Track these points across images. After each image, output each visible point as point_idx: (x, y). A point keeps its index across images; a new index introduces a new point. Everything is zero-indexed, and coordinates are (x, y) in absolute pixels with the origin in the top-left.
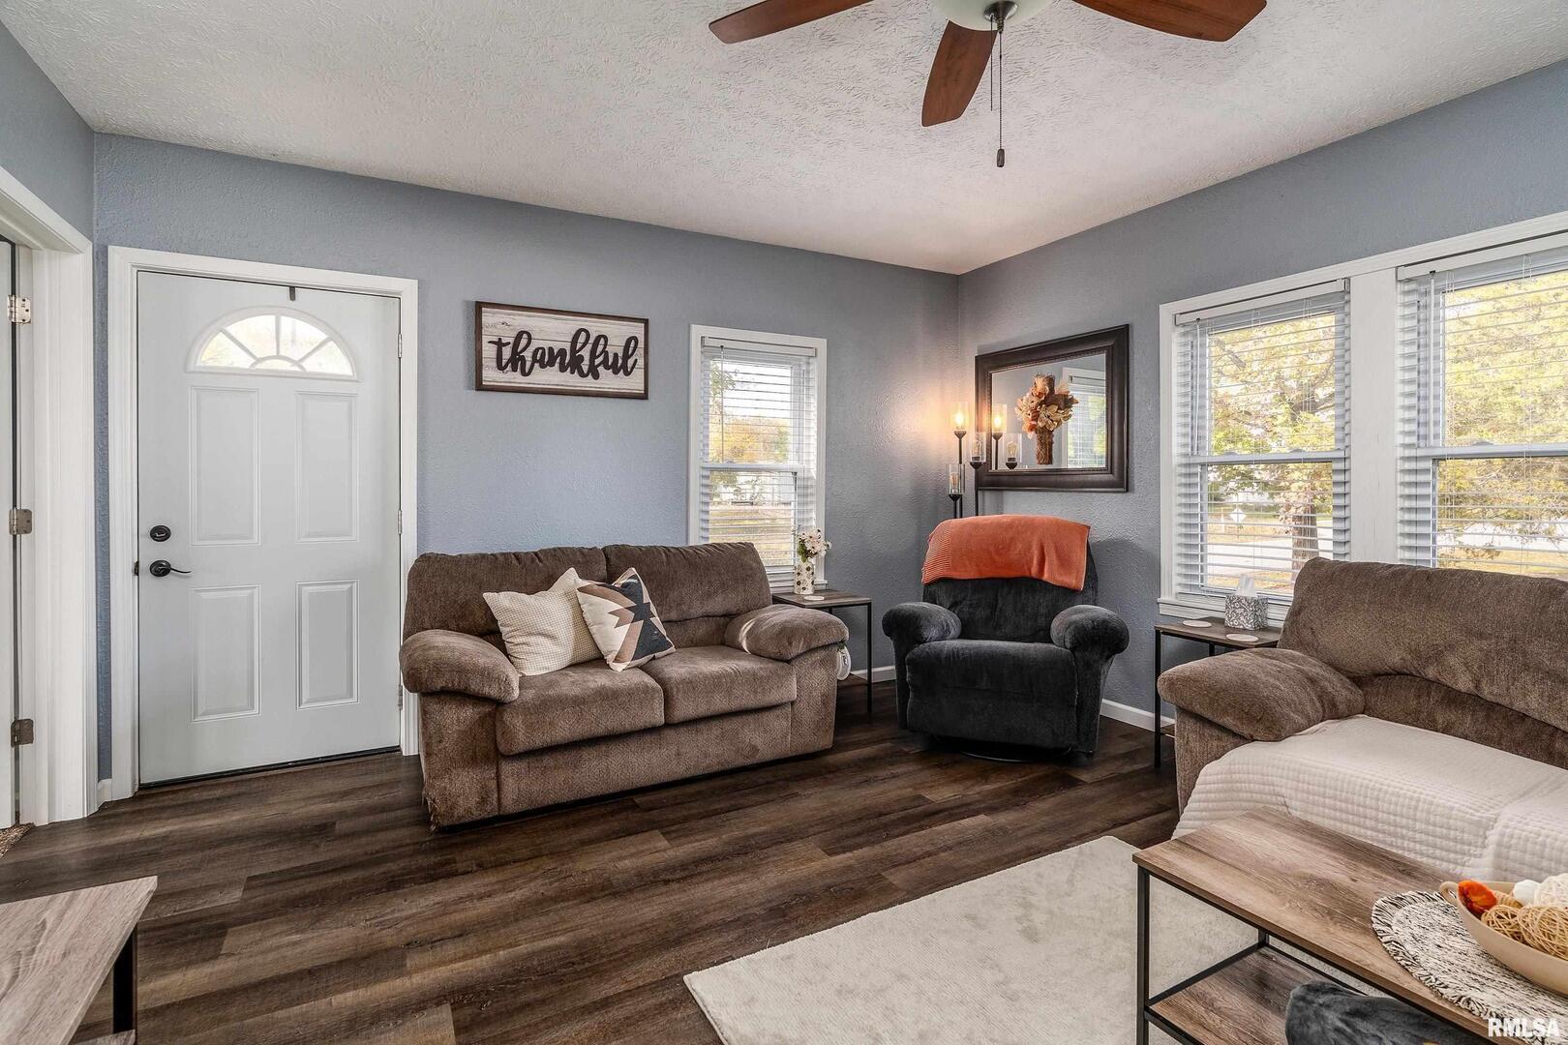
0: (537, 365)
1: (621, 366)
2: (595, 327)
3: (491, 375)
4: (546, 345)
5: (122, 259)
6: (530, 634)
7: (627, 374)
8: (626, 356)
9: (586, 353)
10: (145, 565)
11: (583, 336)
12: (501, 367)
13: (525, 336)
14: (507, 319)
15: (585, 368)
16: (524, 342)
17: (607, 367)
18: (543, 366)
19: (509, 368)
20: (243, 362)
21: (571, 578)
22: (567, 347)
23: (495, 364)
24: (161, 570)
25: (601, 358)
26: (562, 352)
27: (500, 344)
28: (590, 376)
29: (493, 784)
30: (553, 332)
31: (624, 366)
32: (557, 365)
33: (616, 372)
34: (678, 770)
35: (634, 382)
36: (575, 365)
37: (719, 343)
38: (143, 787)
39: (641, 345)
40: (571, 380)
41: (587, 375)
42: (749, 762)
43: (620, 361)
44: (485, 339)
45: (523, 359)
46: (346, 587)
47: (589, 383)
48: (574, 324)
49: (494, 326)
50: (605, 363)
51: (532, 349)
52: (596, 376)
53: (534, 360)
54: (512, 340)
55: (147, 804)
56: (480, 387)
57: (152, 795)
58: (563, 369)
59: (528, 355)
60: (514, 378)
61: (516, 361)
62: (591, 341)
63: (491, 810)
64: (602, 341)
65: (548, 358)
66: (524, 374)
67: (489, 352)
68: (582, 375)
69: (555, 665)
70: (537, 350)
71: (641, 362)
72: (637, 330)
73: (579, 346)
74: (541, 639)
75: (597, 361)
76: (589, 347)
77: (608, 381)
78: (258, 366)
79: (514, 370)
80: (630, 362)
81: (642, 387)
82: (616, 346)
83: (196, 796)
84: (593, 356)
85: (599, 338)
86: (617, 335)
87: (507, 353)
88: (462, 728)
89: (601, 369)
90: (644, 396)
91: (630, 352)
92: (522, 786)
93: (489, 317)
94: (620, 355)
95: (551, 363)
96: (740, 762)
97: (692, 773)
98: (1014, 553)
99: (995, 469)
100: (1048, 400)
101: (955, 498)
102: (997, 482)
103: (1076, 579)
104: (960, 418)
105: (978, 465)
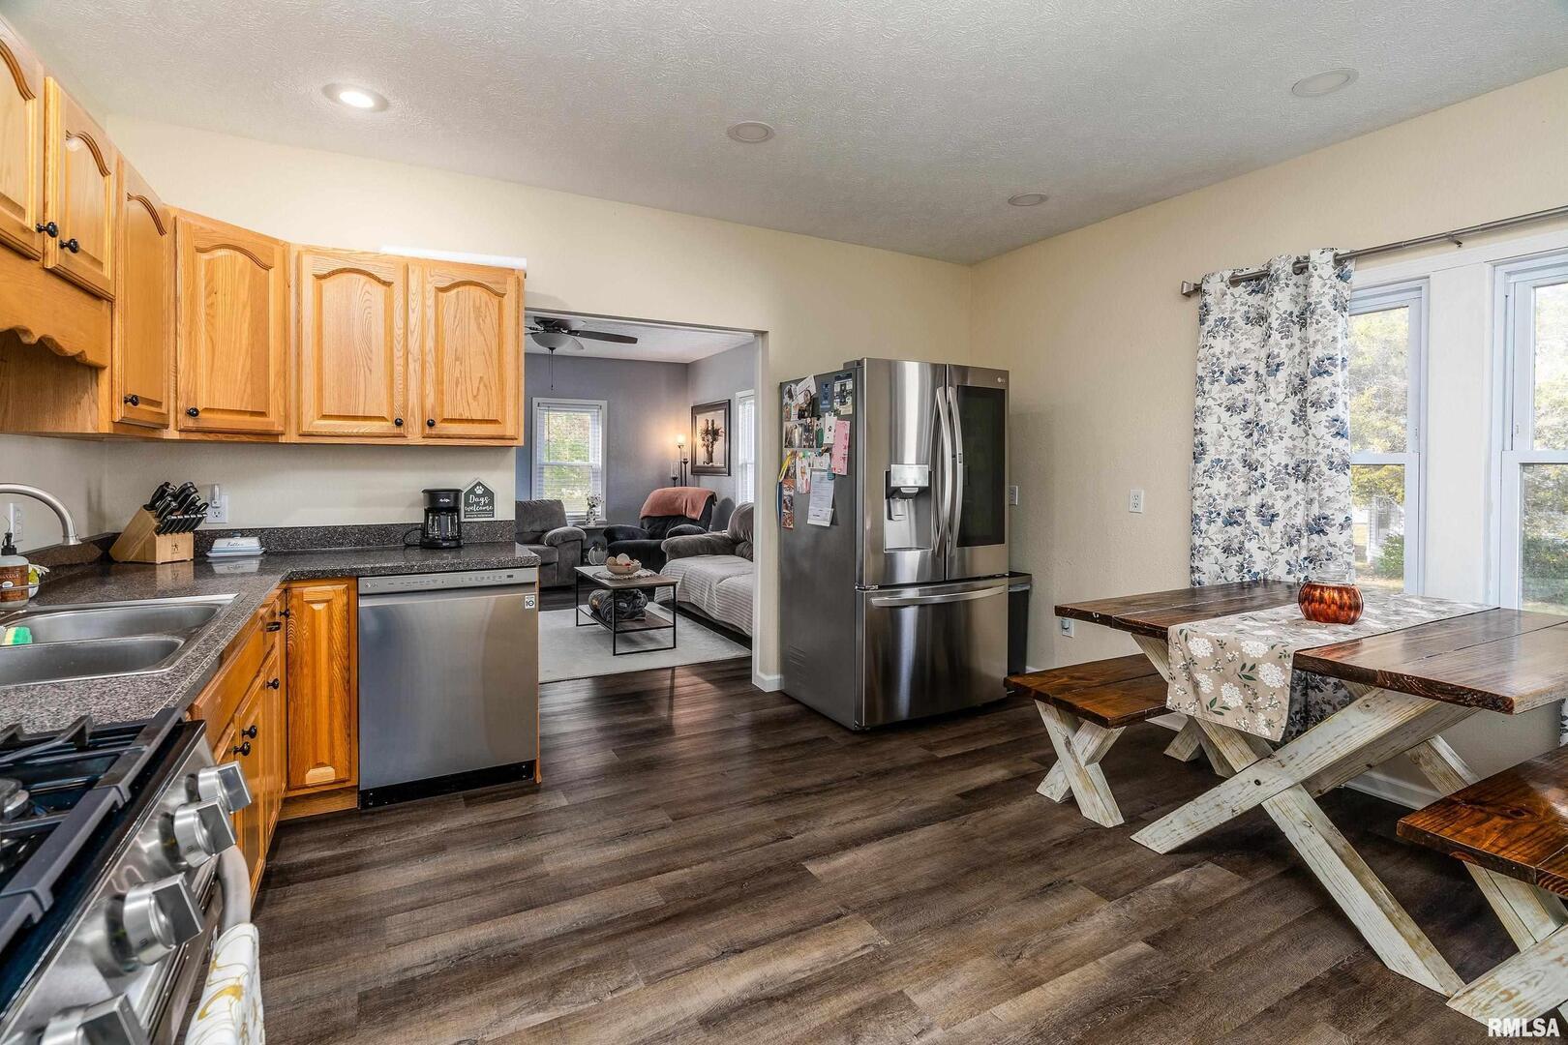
98: (677, 504)
99: (698, 464)
100: (707, 432)
101: (675, 479)
102: (698, 471)
103: (697, 515)
104: (682, 439)
105: (686, 463)
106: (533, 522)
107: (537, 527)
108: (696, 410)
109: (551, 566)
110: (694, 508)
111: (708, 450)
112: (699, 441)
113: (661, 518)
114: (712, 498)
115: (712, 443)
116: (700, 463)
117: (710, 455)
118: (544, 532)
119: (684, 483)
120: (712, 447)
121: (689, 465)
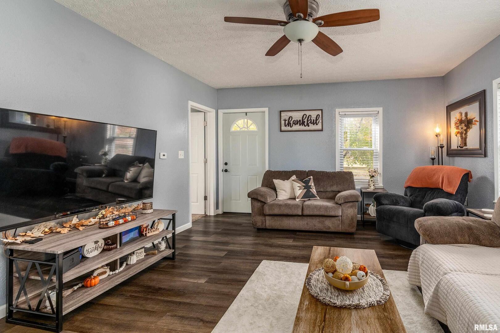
0: (294, 124)
1: (315, 123)
2: (308, 113)
3: (283, 128)
4: (296, 119)
5: (221, 112)
6: (281, 190)
7: (317, 124)
8: (316, 120)
9: (306, 120)
10: (224, 170)
11: (305, 115)
12: (285, 126)
13: (291, 117)
14: (287, 114)
15: (306, 124)
16: (291, 119)
17: (311, 123)
18: (295, 125)
19: (287, 126)
20: (239, 129)
21: (294, 177)
22: (301, 119)
23: (284, 125)
24: (226, 171)
25: (310, 121)
26: (300, 121)
27: (285, 120)
28: (307, 126)
29: (264, 221)
30: (297, 116)
31: (316, 123)
32: (299, 124)
33: (314, 124)
34: (307, 228)
35: (319, 127)
36: (303, 123)
37: (344, 113)
38: (224, 212)
39: (321, 116)
40: (302, 128)
41: (306, 126)
42: (328, 230)
43: (315, 122)
44: (282, 119)
45: (290, 123)
46: (256, 177)
47: (307, 128)
48: (302, 113)
49: (284, 116)
50: (311, 122)
51: (292, 120)
52: (308, 126)
53: (293, 123)
54: (288, 119)
55: (225, 215)
56: (281, 131)
57: (225, 214)
58: (300, 125)
59: (292, 122)
60: (289, 128)
61: (289, 124)
62: (307, 117)
63: (263, 227)
64: (310, 116)
65: (296, 122)
66: (291, 127)
67: (283, 122)
68: (305, 126)
69: (285, 198)
70: (294, 121)
71: (321, 121)
72: (319, 113)
73: (304, 119)
74: (283, 191)
75: (309, 122)
76: (306, 119)
77: (312, 127)
78: (241, 130)
79: (289, 126)
80: (318, 121)
81: (321, 128)
82: (314, 118)
83: (229, 215)
84: (308, 121)
85: (309, 116)
86: (314, 114)
87: (287, 122)
88: (258, 207)
89: (310, 124)
90: (322, 130)
91: (318, 119)
92: (270, 223)
93: (283, 114)
94: (315, 120)
95: (297, 124)
96: (325, 230)
97: (311, 229)
98: (434, 179)
99: (452, 148)
100: (461, 122)
101: (433, 159)
102: (452, 153)
103: (453, 190)
104: (438, 130)
105: (442, 147)
106: (332, 185)
107: (335, 188)
108: (451, 108)
109: (336, 218)
110: (450, 183)
111: (461, 137)
112: (454, 130)
113: (420, 189)
114: (467, 176)
115: (466, 130)
116: (454, 146)
117: (464, 141)
118: (339, 192)
119: (441, 162)
120: (466, 134)
121: (445, 149)
